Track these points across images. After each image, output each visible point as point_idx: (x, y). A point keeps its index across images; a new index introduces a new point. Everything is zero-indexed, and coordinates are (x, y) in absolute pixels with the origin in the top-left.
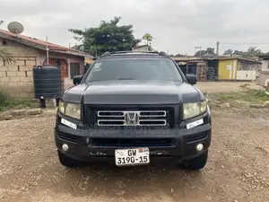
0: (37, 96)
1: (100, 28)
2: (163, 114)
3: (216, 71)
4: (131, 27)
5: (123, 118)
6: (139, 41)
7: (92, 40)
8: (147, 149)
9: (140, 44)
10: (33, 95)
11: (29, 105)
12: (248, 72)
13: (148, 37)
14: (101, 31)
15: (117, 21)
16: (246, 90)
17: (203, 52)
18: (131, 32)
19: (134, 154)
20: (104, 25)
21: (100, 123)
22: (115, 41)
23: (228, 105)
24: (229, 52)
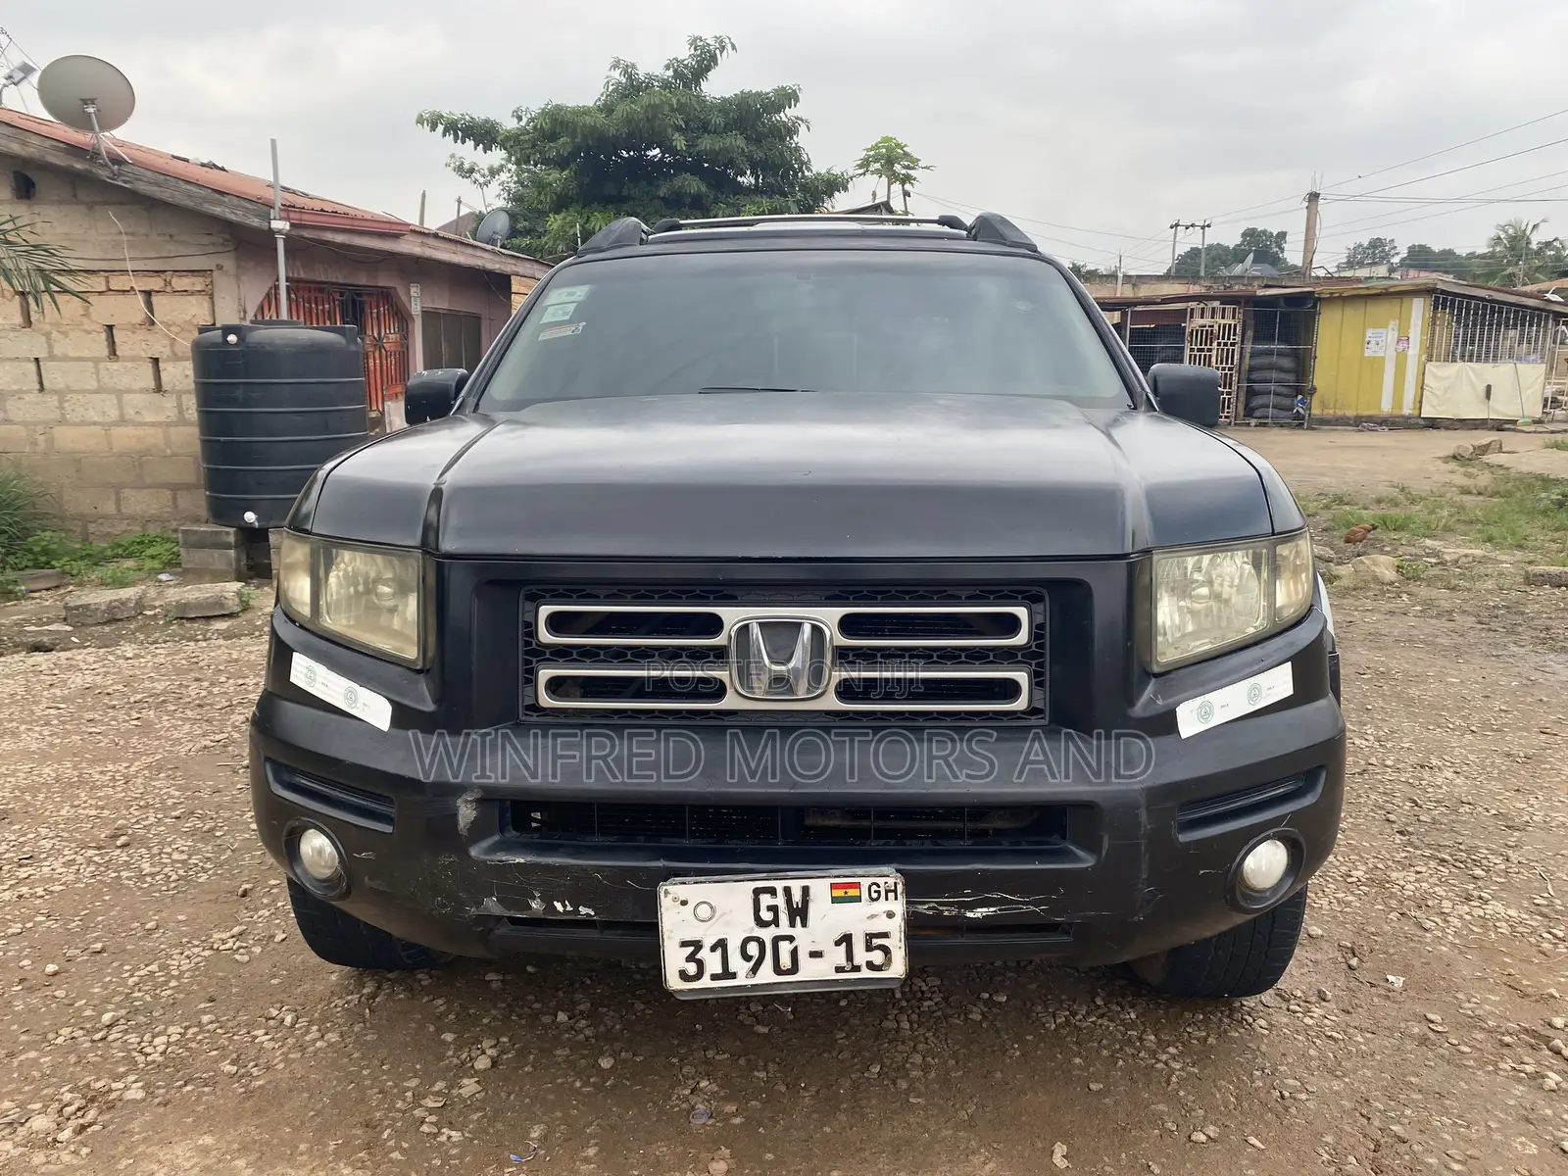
0: (223, 511)
1: (607, 109)
2: (1011, 625)
3: (1302, 366)
4: (788, 97)
5: (720, 654)
6: (834, 185)
7: (556, 177)
8: (889, 877)
9: (841, 202)
10: (197, 502)
11: (172, 564)
12: (1498, 373)
13: (890, 161)
14: (612, 126)
15: (705, 62)
16: (1484, 479)
17: (1220, 256)
18: (791, 130)
19: (799, 913)
20: (632, 87)
21: (556, 686)
22: (694, 185)
23: (1383, 566)
24: (1376, 250)
